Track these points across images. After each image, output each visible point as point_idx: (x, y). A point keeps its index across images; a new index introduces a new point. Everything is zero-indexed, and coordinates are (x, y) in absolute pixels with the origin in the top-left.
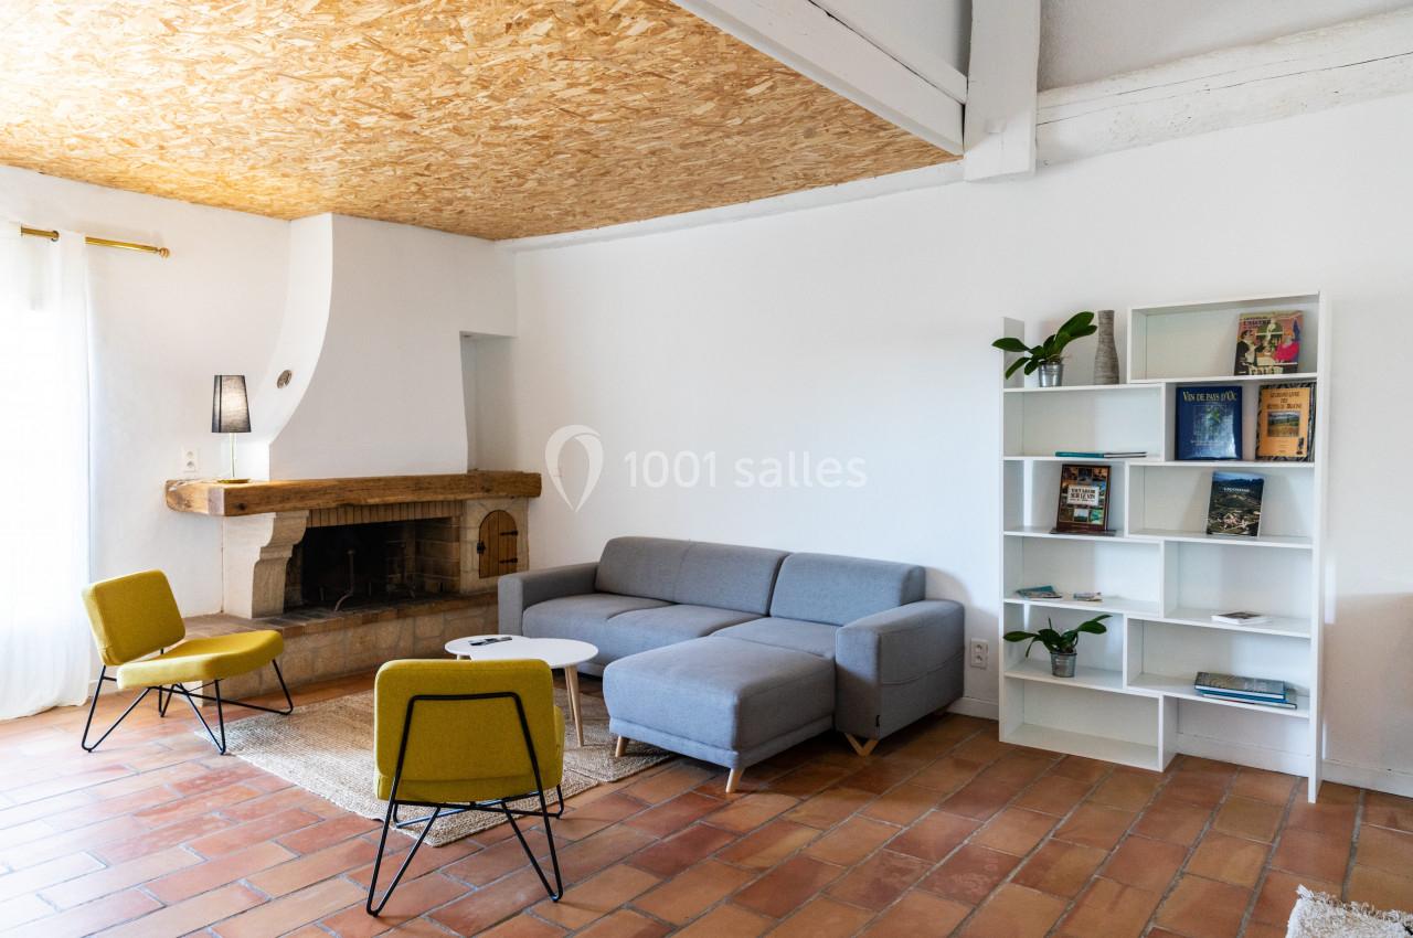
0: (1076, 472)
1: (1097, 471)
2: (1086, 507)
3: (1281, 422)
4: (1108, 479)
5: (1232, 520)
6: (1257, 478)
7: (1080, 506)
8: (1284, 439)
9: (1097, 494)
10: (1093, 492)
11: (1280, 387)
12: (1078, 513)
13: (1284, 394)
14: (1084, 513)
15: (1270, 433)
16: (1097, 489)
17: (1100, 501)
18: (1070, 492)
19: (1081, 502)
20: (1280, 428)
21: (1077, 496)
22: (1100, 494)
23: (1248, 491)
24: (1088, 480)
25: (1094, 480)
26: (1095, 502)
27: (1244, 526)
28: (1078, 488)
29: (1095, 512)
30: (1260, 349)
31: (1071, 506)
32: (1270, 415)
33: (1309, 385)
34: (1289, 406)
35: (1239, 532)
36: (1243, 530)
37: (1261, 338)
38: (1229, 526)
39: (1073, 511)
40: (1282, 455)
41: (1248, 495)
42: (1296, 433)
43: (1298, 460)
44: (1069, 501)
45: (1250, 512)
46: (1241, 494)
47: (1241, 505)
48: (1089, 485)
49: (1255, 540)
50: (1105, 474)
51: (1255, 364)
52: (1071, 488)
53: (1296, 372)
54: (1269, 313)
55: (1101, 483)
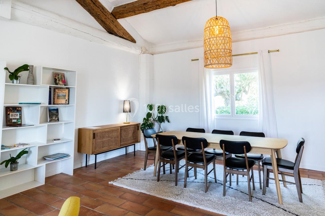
0: (12, 109)
1: (18, 108)
2: (16, 119)
3: (61, 96)
4: (21, 111)
5: (54, 118)
6: (57, 108)
7: (14, 119)
8: (62, 100)
9: (18, 115)
10: (17, 114)
11: (60, 88)
12: (13, 121)
13: (62, 90)
14: (15, 121)
15: (58, 98)
16: (18, 114)
17: (20, 117)
18: (10, 115)
19: (14, 118)
20: (61, 97)
21: (13, 116)
22: (19, 115)
23: (56, 111)
24: (16, 111)
25: (17, 111)
26: (18, 117)
27: (56, 119)
28: (13, 113)
29: (19, 120)
30: (59, 80)
31: (11, 119)
32: (58, 94)
33: (68, 89)
34: (63, 93)
35: (56, 121)
36: (56, 120)
37: (59, 78)
38: (54, 120)
39: (12, 121)
40: (61, 103)
41: (56, 112)
42: (65, 99)
43: (65, 104)
44: (10, 118)
45: (57, 116)
46: (54, 112)
47: (55, 115)
48: (16, 113)
49: (59, 122)
50: (20, 109)
51: (59, 83)
52: (10, 114)
53: (66, 86)
54: (60, 73)
55: (19, 112)
